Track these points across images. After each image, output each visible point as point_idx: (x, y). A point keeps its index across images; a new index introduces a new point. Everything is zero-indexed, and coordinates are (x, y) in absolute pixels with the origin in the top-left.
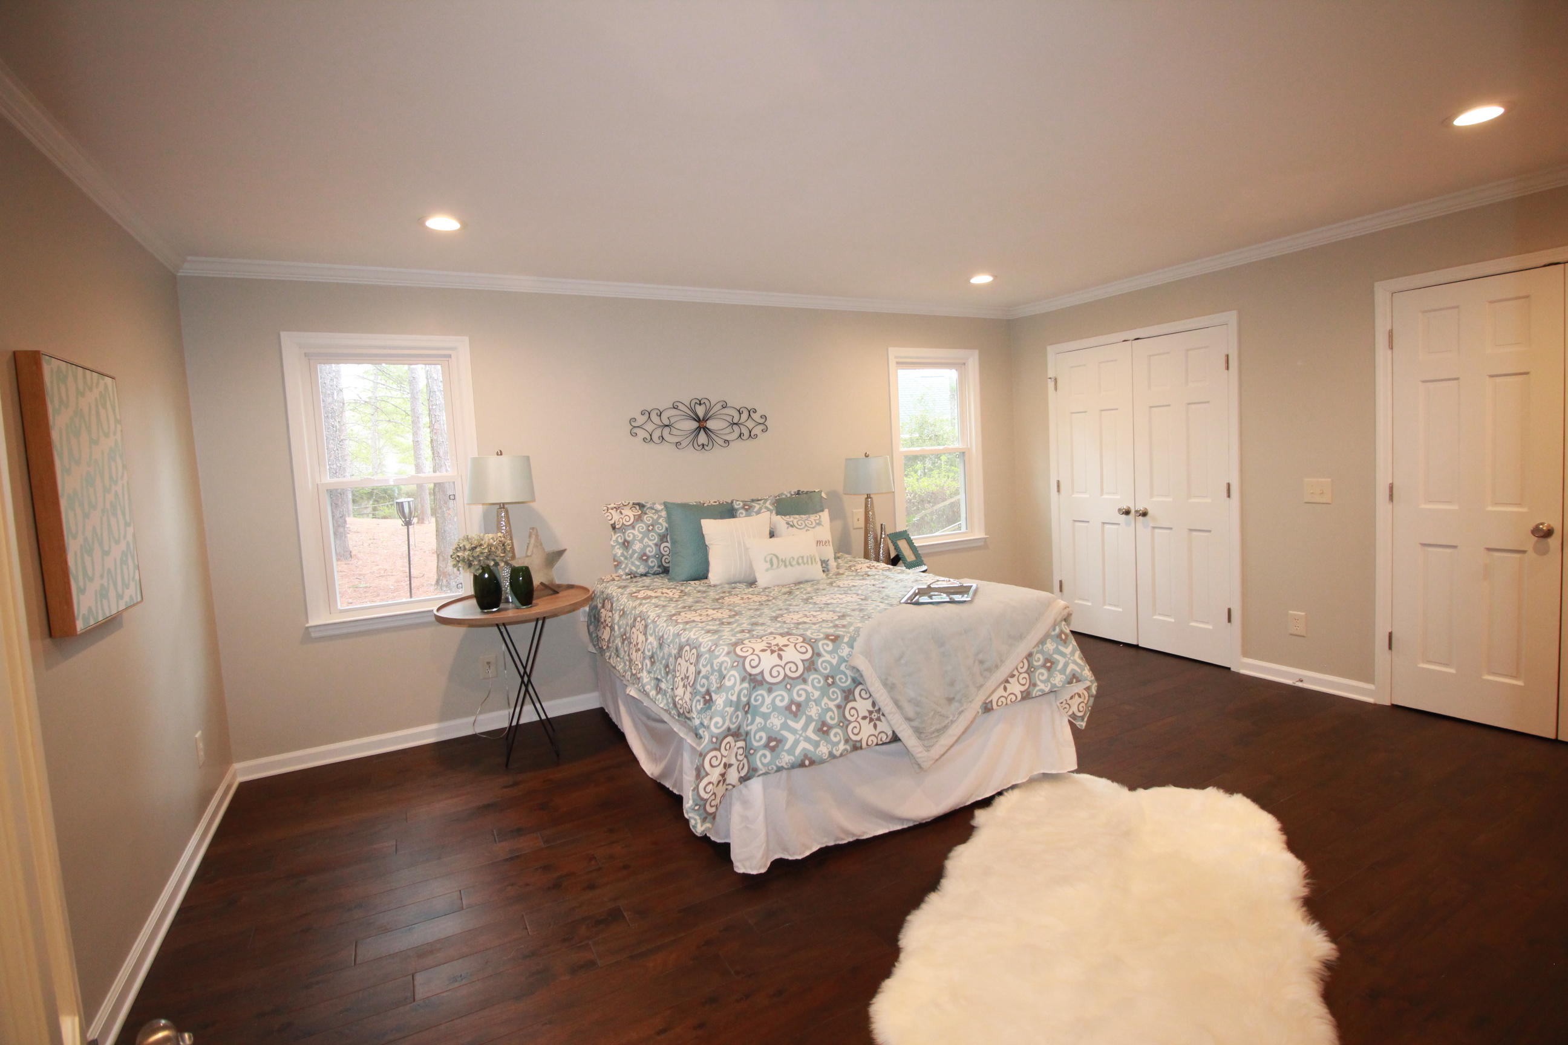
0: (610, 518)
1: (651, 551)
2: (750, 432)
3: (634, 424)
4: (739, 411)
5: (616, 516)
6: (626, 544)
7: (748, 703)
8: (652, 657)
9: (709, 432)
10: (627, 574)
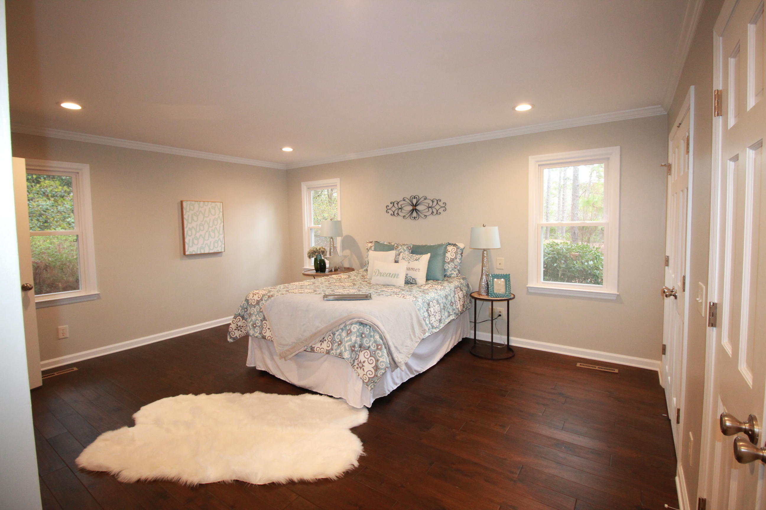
2: (437, 211)
3: (388, 208)
4: (432, 201)
9: (418, 211)
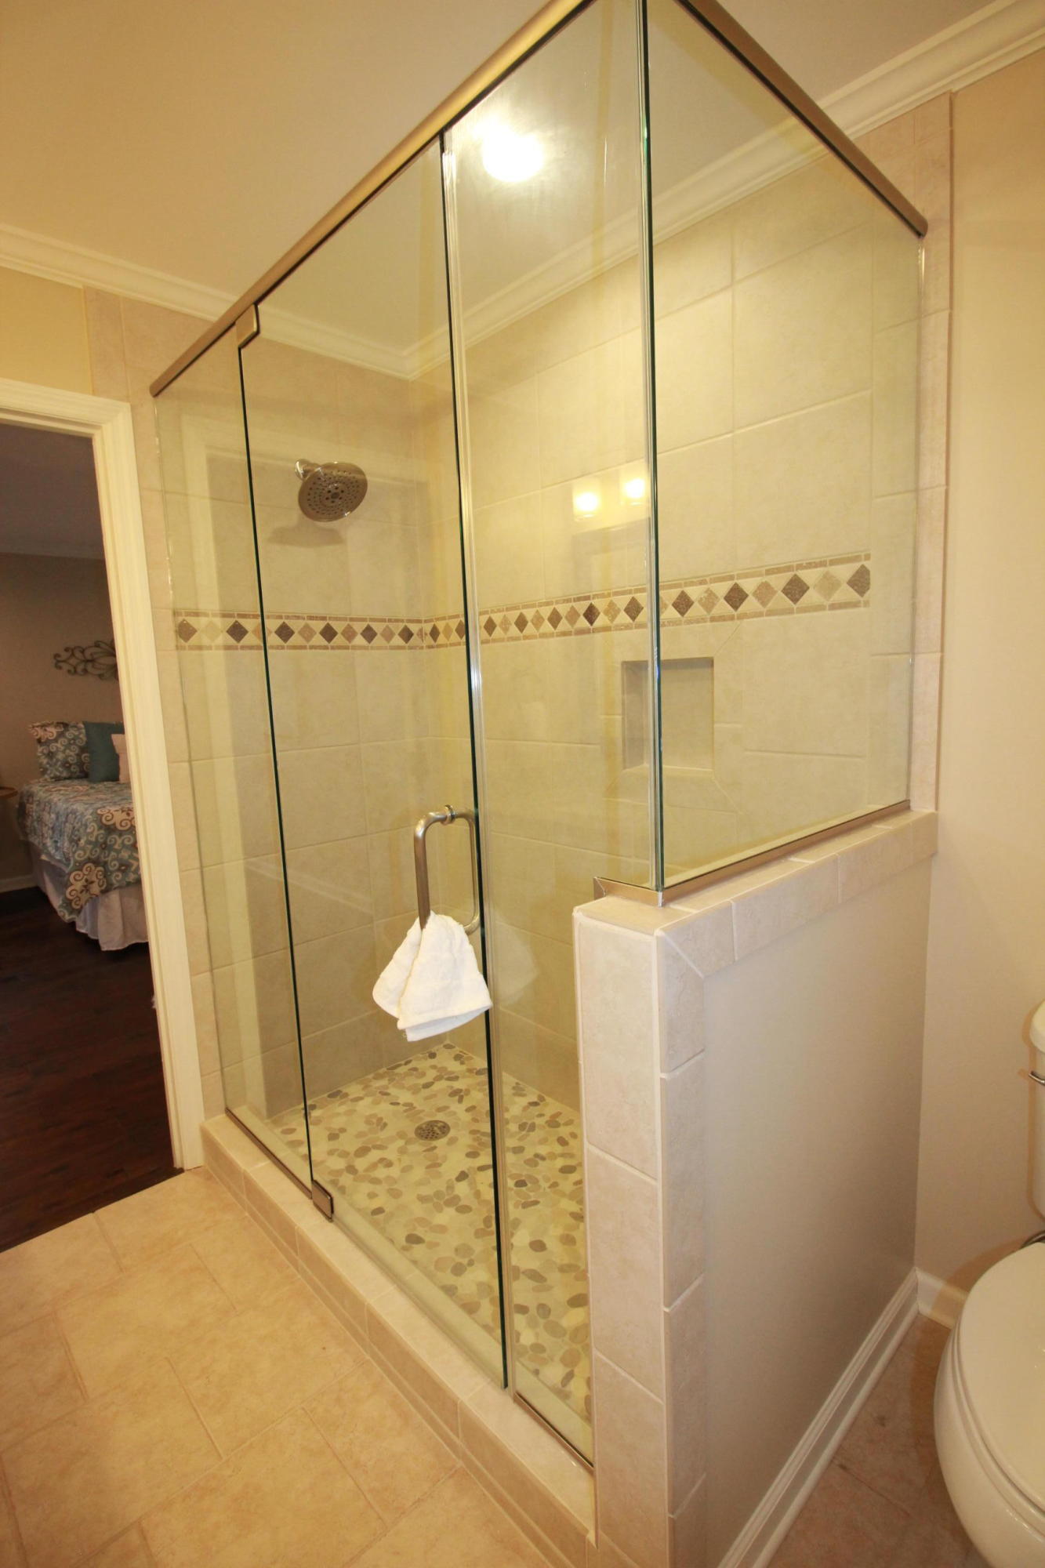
0: (35, 734)
1: (72, 759)
3: (59, 659)
5: (41, 733)
6: (50, 755)
7: (105, 843)
8: (52, 828)
10: (52, 778)
